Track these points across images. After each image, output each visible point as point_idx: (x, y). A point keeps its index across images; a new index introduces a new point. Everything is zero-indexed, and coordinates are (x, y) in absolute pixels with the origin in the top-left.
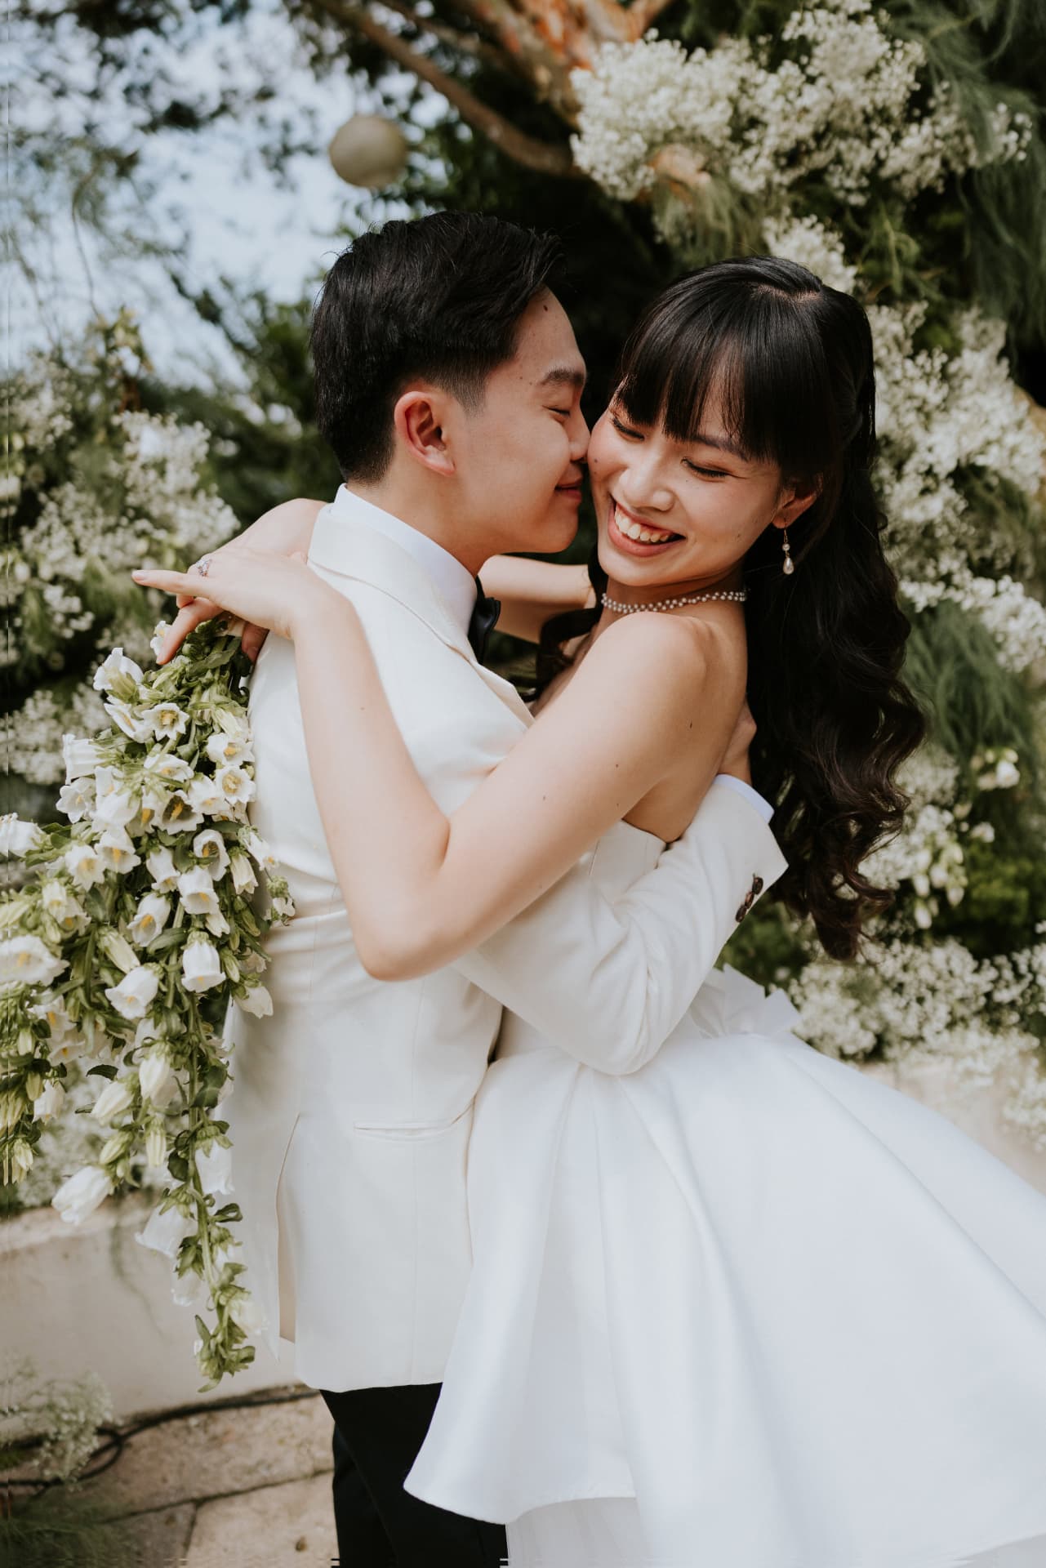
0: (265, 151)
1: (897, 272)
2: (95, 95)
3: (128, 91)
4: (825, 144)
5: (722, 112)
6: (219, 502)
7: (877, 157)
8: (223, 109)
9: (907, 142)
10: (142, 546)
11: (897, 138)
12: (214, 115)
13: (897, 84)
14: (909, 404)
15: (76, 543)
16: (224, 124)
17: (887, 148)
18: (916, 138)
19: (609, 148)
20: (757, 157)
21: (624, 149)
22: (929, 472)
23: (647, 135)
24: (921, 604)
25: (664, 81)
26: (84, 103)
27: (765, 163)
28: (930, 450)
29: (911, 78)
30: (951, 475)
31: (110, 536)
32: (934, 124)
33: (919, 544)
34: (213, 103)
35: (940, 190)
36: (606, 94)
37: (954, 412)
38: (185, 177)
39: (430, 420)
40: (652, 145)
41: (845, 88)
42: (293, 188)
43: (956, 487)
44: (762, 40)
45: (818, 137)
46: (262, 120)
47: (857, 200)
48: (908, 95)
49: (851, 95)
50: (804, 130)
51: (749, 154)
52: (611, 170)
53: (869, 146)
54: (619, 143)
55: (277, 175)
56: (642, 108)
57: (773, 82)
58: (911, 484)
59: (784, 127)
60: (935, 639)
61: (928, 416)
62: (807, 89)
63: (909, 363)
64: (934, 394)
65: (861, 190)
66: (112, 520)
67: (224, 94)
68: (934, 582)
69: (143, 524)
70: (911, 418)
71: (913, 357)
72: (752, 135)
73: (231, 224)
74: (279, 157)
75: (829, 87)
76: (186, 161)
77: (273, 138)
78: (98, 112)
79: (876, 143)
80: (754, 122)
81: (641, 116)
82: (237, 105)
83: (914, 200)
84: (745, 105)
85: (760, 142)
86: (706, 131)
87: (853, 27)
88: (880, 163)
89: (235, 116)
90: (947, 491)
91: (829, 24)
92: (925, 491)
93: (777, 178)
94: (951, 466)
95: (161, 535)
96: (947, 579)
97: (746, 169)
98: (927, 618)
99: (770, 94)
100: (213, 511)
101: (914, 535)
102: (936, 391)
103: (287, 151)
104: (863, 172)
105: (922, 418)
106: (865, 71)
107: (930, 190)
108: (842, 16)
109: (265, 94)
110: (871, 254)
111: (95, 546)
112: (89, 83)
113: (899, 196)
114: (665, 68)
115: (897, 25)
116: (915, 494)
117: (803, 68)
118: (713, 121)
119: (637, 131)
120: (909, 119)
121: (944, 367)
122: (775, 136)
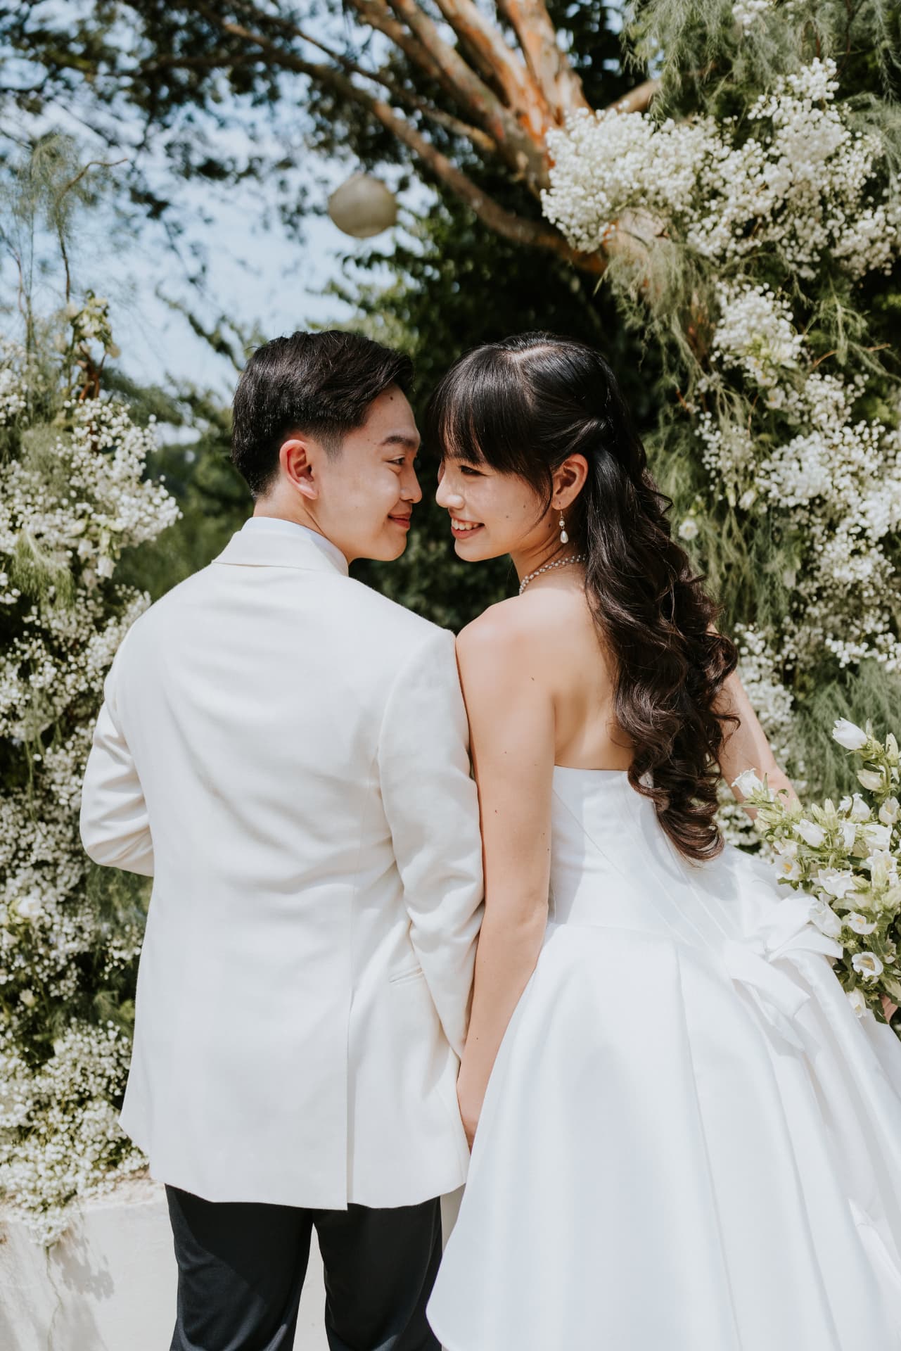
0: (283, 209)
1: (843, 343)
2: (142, 147)
3: (169, 147)
4: (780, 220)
5: (687, 179)
6: (163, 492)
7: (830, 236)
8: (250, 171)
9: (861, 224)
10: (79, 526)
11: (851, 220)
12: (241, 175)
13: (854, 171)
14: (845, 468)
15: (14, 518)
16: (249, 183)
17: (841, 230)
18: (870, 223)
19: (574, 203)
20: (715, 225)
21: (590, 203)
22: (862, 535)
23: (613, 194)
24: (845, 660)
25: (633, 146)
26: (130, 153)
27: (723, 230)
28: (863, 514)
29: (868, 166)
30: (881, 540)
31: (49, 516)
32: (886, 211)
33: (844, 603)
34: (242, 166)
35: (888, 273)
36: (577, 154)
37: (888, 482)
38: (208, 221)
39: (304, 461)
40: (616, 203)
41: (806, 169)
42: (302, 241)
43: (885, 552)
44: (728, 120)
45: (775, 213)
46: (283, 185)
47: (807, 273)
48: (864, 181)
49: (810, 177)
50: (763, 204)
51: (708, 222)
52: (574, 222)
53: (824, 226)
54: (584, 198)
55: (290, 229)
56: (610, 169)
57: (736, 157)
58: (840, 546)
59: (743, 199)
60: (856, 698)
61: (861, 482)
62: (768, 166)
63: (847, 430)
64: (870, 461)
65: (813, 266)
66: (53, 500)
67: (251, 161)
68: (858, 641)
69: (84, 506)
70: (846, 482)
71: (851, 425)
72: (713, 204)
73: (243, 263)
74: (293, 217)
75: (790, 167)
76: (213, 208)
77: (291, 199)
78: (142, 161)
79: (831, 223)
80: (715, 194)
81: (608, 175)
82: (263, 170)
83: (862, 279)
84: (708, 177)
85: (720, 212)
86: (670, 194)
87: (817, 113)
88: (832, 241)
89: (260, 179)
90: (876, 555)
91: (795, 109)
92: (856, 552)
93: (732, 245)
94: (883, 531)
95: (101, 519)
96: (870, 640)
97: (703, 233)
98: (849, 675)
99: (732, 167)
100: (157, 501)
101: (841, 593)
102: (871, 460)
103: (300, 211)
104: (815, 248)
105: (856, 482)
106: (825, 156)
107: (878, 272)
108: (807, 103)
109: (287, 164)
110: (817, 325)
111: (33, 523)
112: (138, 138)
113: (848, 274)
114: (635, 134)
115: (857, 119)
116: (846, 555)
117: (766, 147)
118: (677, 188)
119: (603, 190)
120: (864, 205)
121: (881, 437)
122: (735, 207)
